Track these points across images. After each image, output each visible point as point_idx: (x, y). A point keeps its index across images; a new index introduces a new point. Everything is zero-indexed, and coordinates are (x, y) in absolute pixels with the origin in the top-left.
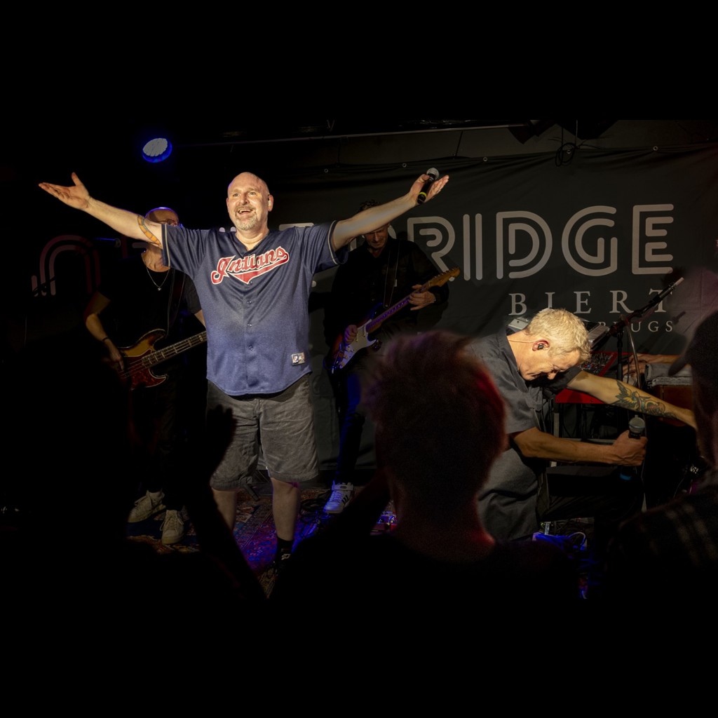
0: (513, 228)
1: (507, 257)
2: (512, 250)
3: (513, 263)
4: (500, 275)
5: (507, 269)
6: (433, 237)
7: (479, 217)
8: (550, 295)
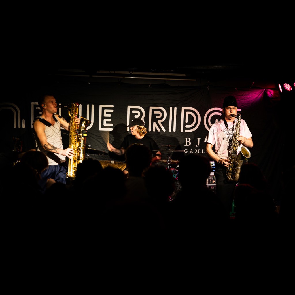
0: (187, 113)
1: (185, 124)
2: (187, 122)
3: (187, 126)
4: (182, 131)
5: (185, 129)
6: (159, 115)
7: (175, 108)
8: (199, 139)
